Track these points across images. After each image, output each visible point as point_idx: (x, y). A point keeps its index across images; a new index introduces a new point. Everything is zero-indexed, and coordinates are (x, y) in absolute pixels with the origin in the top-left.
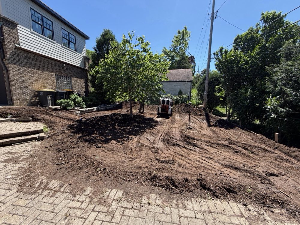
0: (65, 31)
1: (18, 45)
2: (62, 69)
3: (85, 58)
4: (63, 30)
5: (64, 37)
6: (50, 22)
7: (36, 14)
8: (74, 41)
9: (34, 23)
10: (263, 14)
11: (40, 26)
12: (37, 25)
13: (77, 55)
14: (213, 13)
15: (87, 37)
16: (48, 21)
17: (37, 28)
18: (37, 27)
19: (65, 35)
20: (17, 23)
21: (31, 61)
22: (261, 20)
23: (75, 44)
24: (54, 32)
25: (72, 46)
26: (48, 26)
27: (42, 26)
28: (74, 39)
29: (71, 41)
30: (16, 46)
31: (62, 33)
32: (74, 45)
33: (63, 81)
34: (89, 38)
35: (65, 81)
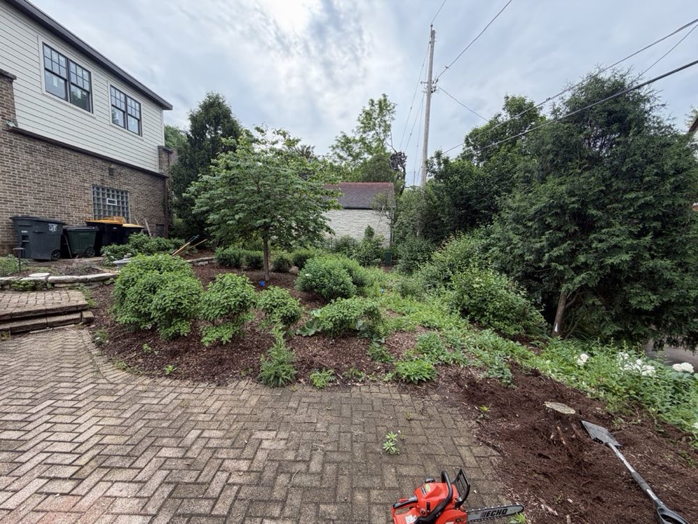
0: (118, 93)
1: (13, 122)
2: (108, 175)
3: (161, 150)
4: (113, 90)
5: (114, 104)
6: (85, 73)
7: (55, 56)
8: (138, 113)
9: (48, 73)
10: (507, 98)
11: (62, 81)
12: (55, 78)
13: (142, 143)
14: (430, 82)
15: (166, 105)
16: (80, 71)
17: (55, 87)
18: (55, 84)
19: (118, 101)
20: (13, 76)
21: (39, 158)
22: (504, 109)
23: (139, 121)
24: (93, 94)
25: (133, 123)
26: (80, 80)
27: (67, 81)
28: (138, 109)
29: (130, 113)
30: (8, 126)
31: (111, 95)
32: (136, 121)
33: (110, 202)
34: (172, 106)
35: (113, 202)
